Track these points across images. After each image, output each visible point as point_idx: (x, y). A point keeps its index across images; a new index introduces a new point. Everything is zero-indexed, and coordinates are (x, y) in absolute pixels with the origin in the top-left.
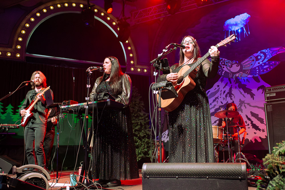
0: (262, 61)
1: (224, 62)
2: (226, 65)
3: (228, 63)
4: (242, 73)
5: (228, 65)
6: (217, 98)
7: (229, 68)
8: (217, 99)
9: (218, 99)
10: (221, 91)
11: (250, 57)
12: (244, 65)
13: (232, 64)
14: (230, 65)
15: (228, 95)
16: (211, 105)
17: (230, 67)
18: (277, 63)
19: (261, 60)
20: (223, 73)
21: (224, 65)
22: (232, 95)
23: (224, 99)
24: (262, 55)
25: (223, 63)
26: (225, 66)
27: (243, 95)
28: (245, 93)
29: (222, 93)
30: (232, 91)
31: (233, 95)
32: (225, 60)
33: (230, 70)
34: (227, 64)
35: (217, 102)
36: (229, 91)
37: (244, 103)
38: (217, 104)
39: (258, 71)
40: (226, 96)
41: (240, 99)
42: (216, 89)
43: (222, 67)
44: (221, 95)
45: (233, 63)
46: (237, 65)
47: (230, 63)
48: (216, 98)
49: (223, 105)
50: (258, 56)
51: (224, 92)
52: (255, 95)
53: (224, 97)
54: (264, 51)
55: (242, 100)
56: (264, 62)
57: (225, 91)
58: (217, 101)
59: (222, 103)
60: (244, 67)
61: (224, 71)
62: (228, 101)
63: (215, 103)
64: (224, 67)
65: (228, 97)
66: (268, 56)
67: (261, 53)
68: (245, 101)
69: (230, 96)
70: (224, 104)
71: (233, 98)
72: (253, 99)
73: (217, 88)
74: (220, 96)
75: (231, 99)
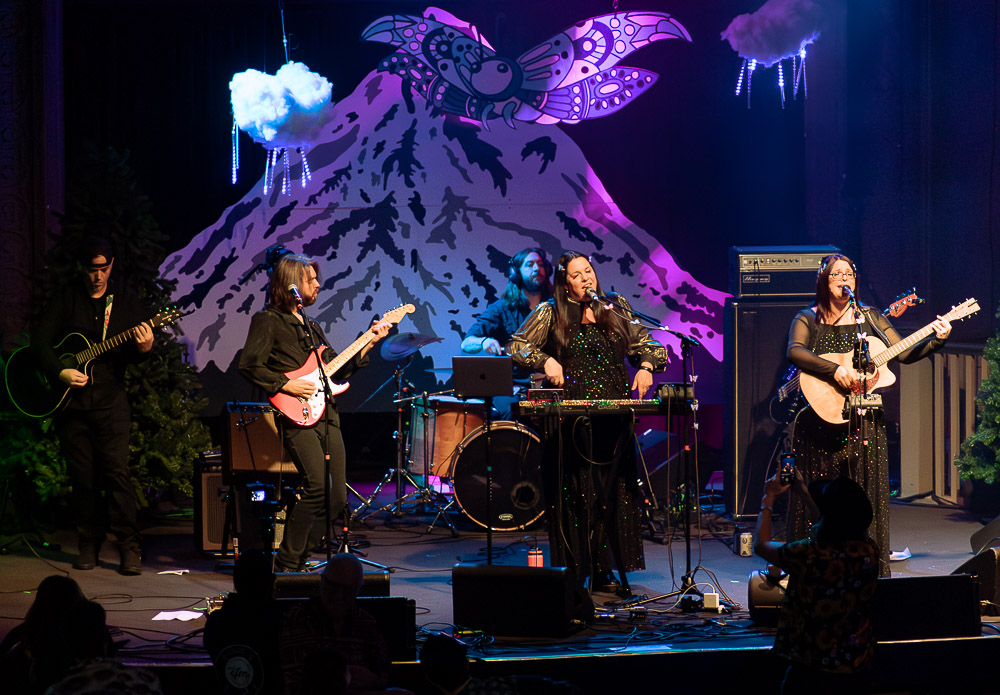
0: (597, 65)
1: (449, 44)
2: (457, 60)
3: (465, 50)
4: (518, 102)
5: (463, 61)
6: (344, 172)
7: (466, 73)
8: (344, 177)
9: (349, 177)
10: (365, 141)
11: (553, 40)
12: (528, 68)
13: (481, 56)
14: (473, 60)
15: (396, 164)
16: (316, 202)
17: (473, 71)
18: (649, 79)
19: (595, 61)
20: (442, 90)
21: (448, 55)
22: (413, 167)
23: (375, 179)
24: (598, 35)
25: (444, 48)
26: (450, 63)
27: (464, 172)
28: (471, 161)
29: (370, 153)
30: (414, 146)
31: (420, 166)
32: (451, 35)
33: (470, 83)
34: (460, 55)
35: (345, 190)
36: (399, 146)
37: (466, 209)
38: (342, 204)
39: (578, 100)
40: (387, 168)
41: (448, 190)
42: (340, 127)
43: (440, 64)
44: (361, 158)
45: (485, 56)
46: (502, 67)
47: (472, 51)
48: (339, 173)
49: (369, 208)
50: (584, 39)
51: (380, 148)
52: (510, 177)
53: (378, 172)
54: (605, 20)
55: (457, 192)
56: (602, 67)
57: (384, 142)
58: (341, 186)
59: (368, 200)
60: (527, 79)
61: (446, 84)
62: (393, 192)
63: (334, 195)
64: (445, 67)
65: (393, 175)
66: (619, 47)
67: (597, 27)
68: (467, 198)
69: (406, 171)
70: (372, 205)
71: (415, 177)
72: (504, 194)
73: (348, 127)
74: (356, 166)
75: (410, 184)
